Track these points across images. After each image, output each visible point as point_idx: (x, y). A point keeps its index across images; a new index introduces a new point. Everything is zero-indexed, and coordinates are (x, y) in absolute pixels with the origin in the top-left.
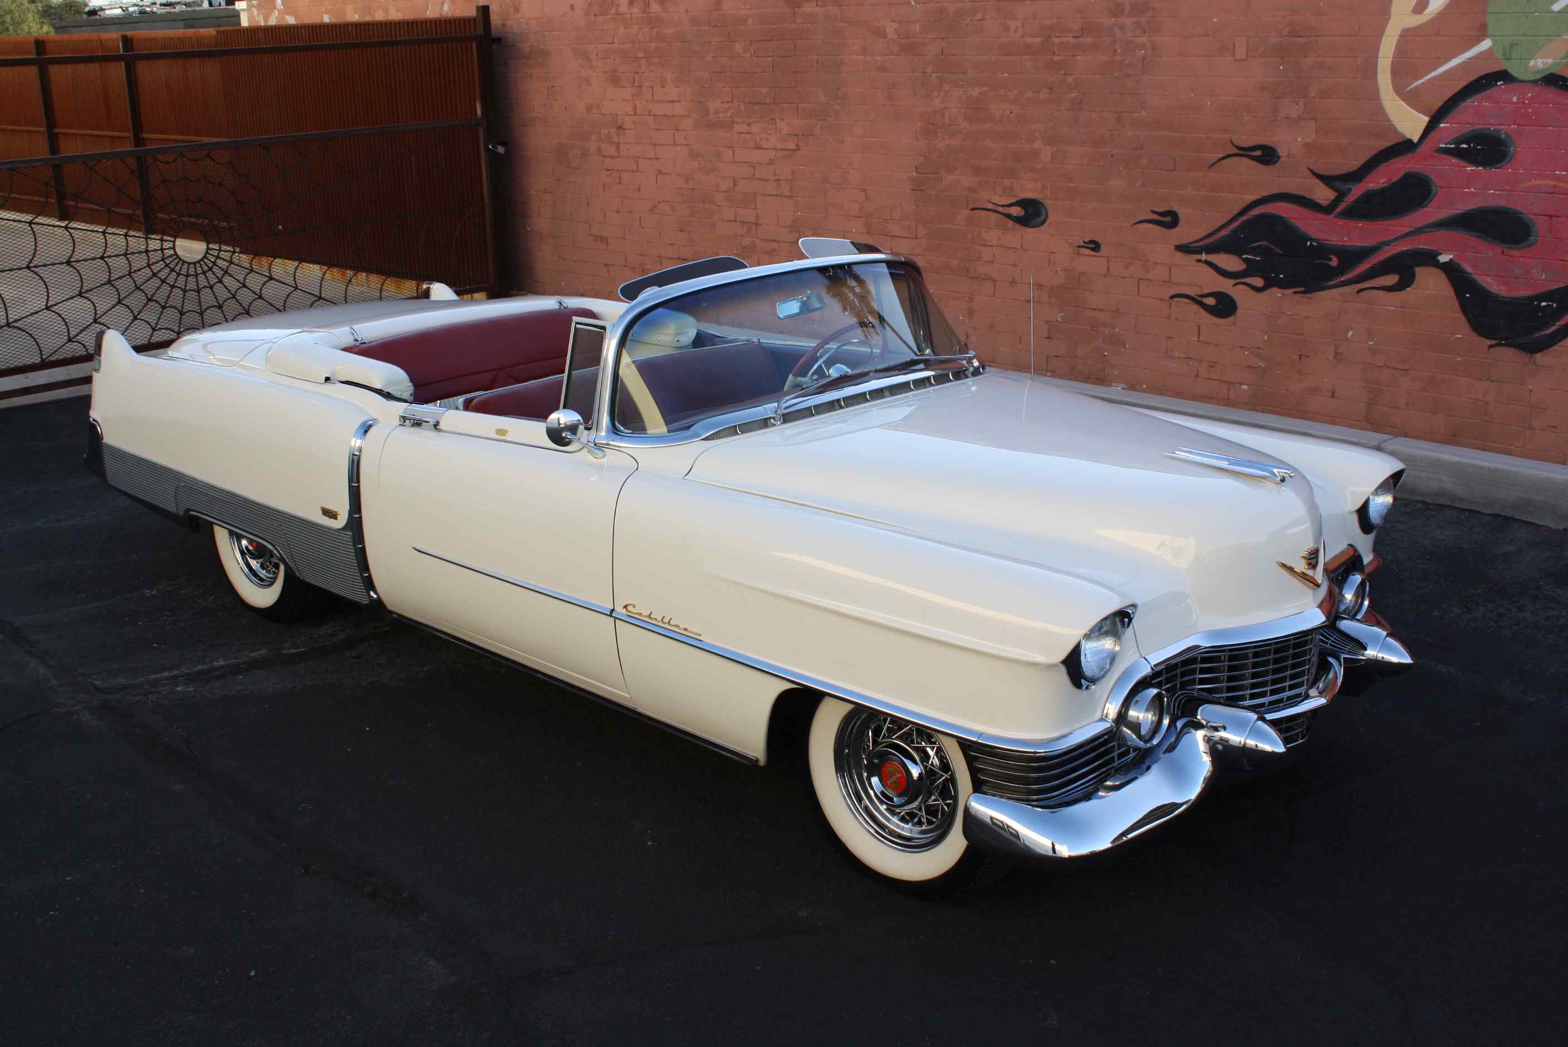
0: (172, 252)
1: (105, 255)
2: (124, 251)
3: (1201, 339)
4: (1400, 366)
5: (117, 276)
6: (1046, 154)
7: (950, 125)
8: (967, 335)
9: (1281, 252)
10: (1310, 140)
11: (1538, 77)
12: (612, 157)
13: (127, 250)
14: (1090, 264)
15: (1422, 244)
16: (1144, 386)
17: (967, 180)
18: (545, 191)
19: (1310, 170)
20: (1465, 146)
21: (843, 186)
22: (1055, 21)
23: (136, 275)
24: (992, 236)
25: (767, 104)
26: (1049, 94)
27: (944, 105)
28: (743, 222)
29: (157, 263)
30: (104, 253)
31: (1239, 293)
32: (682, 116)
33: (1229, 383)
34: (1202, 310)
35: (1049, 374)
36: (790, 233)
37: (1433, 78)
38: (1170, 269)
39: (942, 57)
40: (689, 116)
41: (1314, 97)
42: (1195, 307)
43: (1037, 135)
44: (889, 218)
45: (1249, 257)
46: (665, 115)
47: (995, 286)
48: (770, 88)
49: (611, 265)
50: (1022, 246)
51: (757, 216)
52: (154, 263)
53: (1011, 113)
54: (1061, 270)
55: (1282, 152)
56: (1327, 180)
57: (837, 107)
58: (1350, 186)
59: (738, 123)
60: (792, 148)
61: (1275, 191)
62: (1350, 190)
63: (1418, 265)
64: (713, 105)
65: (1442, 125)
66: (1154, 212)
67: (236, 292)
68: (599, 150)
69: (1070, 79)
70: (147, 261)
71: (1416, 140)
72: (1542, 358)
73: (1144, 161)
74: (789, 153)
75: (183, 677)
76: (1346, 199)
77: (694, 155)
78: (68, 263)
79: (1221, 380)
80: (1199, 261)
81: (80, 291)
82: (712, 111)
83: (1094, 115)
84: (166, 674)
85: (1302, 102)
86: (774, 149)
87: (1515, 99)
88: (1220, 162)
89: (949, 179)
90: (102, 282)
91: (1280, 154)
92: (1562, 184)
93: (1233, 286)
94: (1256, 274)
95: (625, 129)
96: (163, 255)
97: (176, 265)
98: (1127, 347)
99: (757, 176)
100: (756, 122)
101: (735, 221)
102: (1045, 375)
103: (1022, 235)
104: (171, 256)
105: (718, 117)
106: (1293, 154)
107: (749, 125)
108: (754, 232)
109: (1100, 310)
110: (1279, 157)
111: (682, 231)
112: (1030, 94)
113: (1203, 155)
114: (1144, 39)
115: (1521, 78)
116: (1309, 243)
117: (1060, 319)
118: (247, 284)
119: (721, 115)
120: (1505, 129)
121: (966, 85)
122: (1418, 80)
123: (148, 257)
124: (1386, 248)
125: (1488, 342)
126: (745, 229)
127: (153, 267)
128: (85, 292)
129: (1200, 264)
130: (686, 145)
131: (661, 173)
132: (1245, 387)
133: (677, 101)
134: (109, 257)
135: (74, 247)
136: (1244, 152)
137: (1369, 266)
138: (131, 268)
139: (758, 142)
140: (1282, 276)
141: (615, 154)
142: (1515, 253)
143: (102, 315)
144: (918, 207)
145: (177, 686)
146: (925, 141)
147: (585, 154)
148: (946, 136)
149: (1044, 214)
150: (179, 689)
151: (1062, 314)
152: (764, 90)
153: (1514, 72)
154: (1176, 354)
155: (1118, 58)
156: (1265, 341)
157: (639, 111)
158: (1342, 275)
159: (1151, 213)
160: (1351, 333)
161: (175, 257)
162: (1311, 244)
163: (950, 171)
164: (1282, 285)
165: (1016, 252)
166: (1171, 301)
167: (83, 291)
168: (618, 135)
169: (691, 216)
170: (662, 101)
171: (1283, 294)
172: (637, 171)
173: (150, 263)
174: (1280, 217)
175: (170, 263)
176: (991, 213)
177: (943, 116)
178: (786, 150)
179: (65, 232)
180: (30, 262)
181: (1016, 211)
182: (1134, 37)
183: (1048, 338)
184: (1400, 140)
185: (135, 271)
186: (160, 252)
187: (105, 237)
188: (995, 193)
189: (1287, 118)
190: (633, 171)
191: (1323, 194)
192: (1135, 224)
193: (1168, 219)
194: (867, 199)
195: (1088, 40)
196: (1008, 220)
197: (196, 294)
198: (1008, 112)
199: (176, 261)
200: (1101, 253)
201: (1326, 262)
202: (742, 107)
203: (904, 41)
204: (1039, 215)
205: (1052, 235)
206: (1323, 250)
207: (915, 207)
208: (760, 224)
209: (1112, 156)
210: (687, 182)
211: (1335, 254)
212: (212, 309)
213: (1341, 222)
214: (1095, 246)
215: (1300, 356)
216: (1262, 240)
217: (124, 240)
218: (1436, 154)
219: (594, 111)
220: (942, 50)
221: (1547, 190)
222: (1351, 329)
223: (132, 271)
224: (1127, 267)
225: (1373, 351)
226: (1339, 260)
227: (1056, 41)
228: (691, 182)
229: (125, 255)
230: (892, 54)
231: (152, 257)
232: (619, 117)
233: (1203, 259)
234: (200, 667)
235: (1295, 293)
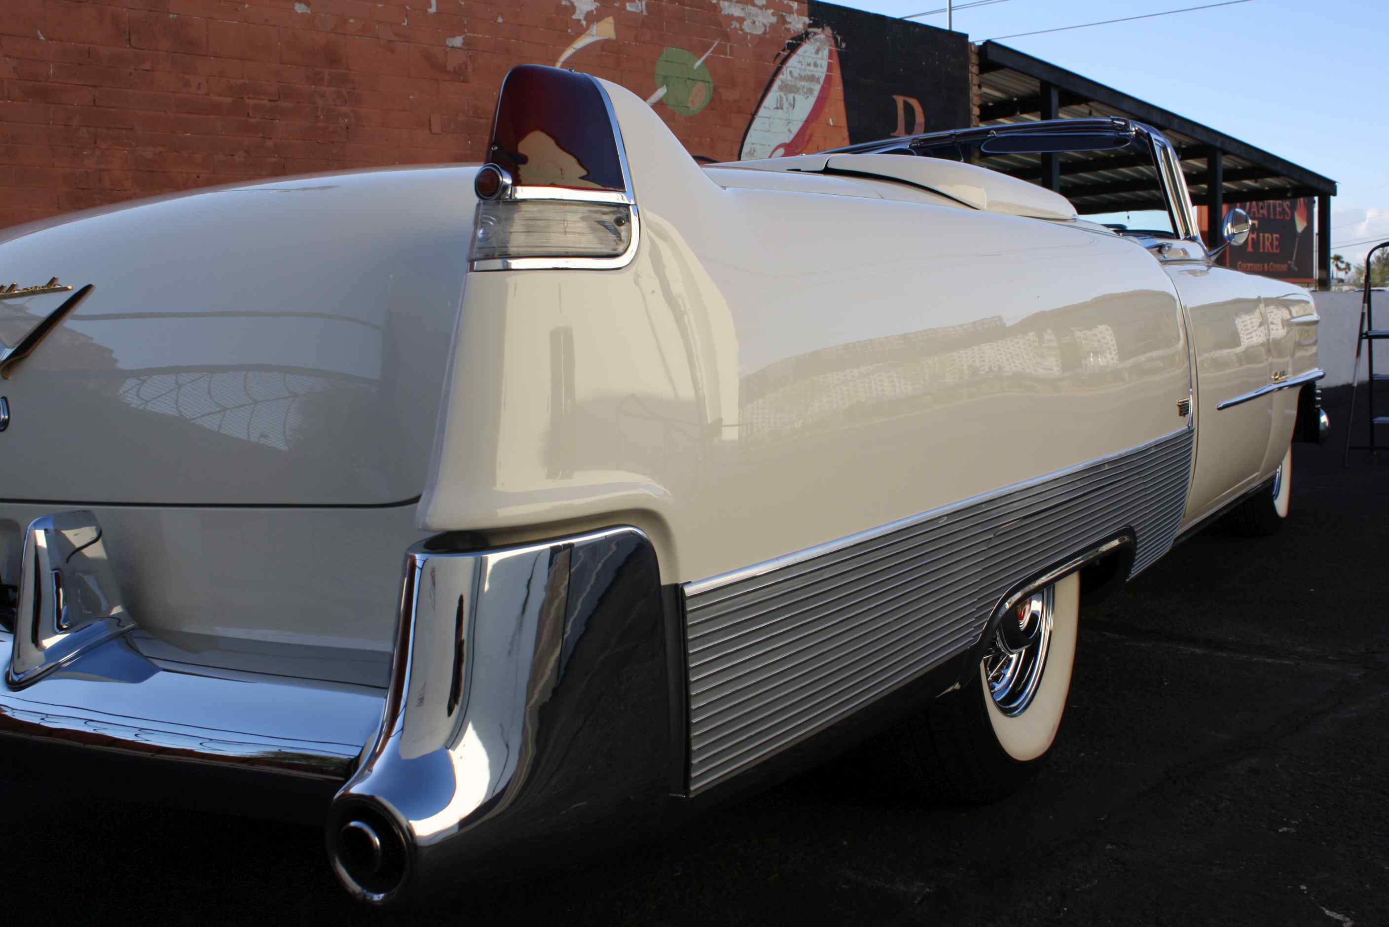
22: (247, 82)
27: (103, 166)
39: (94, 108)
53: (198, 177)
69: (269, 143)
114: (345, 109)
121: (134, 144)
155: (320, 124)
177: (100, 180)
182: (336, 105)
195: (287, 104)
198: (195, 176)
203: (30, 84)
220: (94, 100)
227: (251, 102)
230: (9, 98)
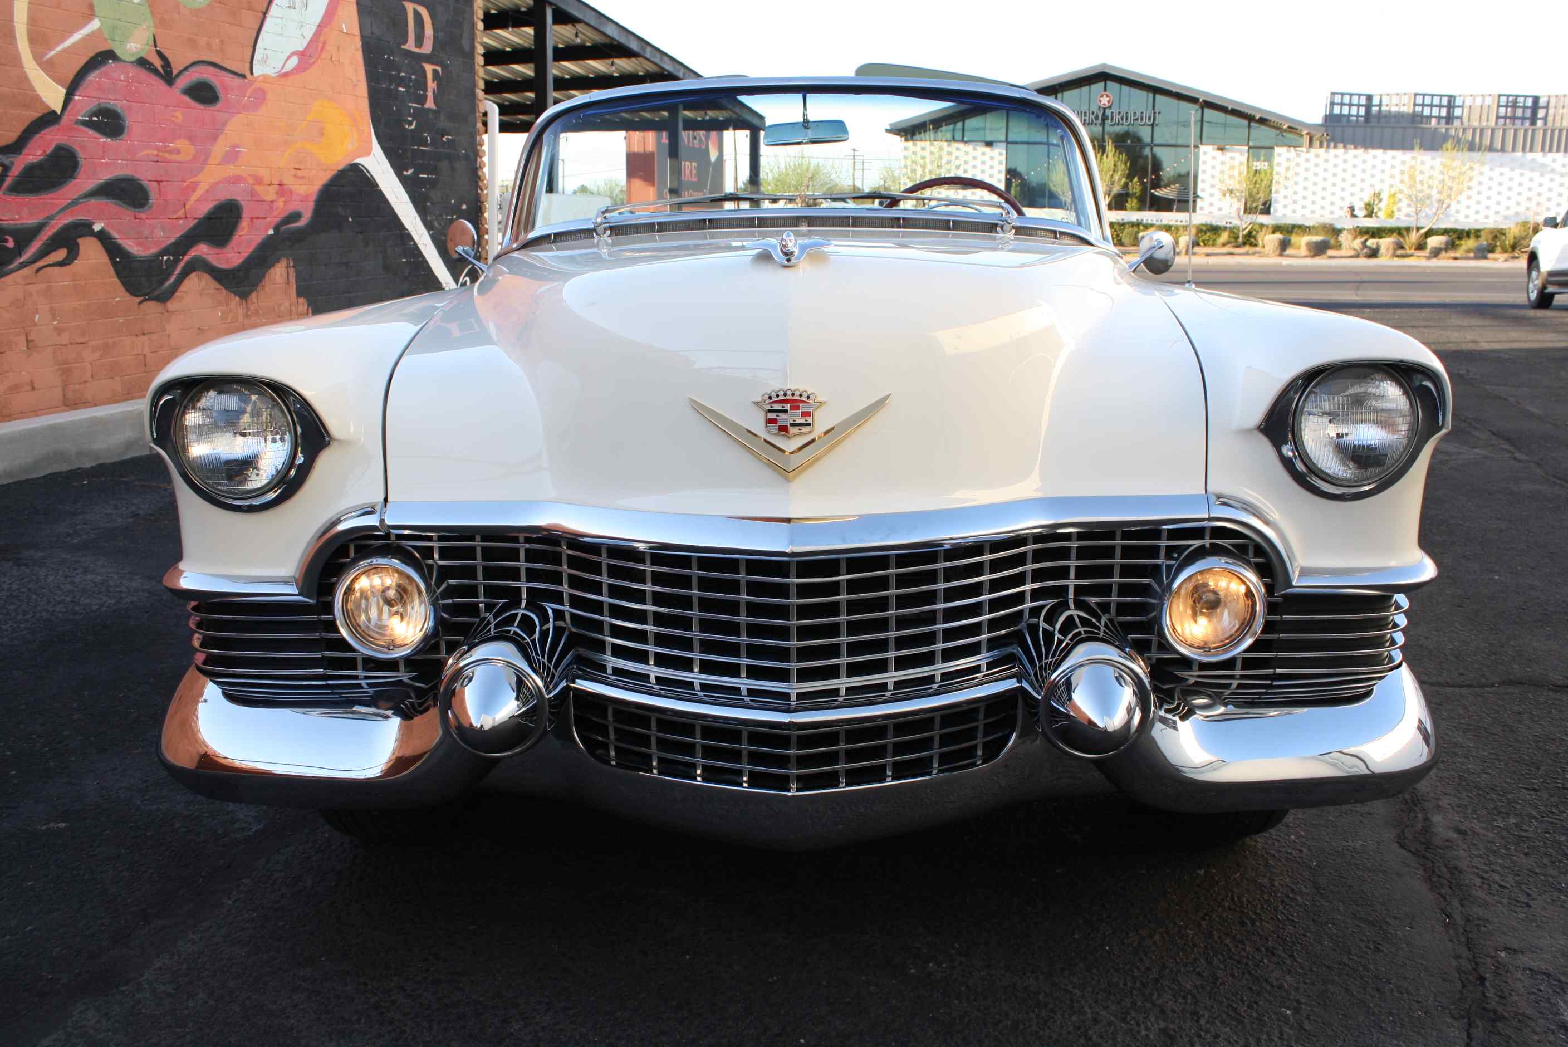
4: (79, 341)
11: (134, 59)
15: (78, 216)
20: (95, 119)
37: (64, 50)
58: (12, 160)
62: (13, 163)
63: (81, 236)
65: (76, 98)
71: (59, 112)
72: (172, 305)
76: (11, 174)
87: (122, 77)
92: (161, 154)
115: (123, 58)
120: (118, 105)
122: (51, 50)
124: (53, 222)
125: (139, 299)
137: (42, 243)
142: (143, 216)
153: (118, 52)
158: (20, 255)
160: (37, 316)
184: (46, 111)
201: (4, 244)
211: (11, 236)
213: (11, 198)
218: (76, 126)
221: (156, 159)
222: (37, 311)
225: (59, 331)
226: (15, 241)
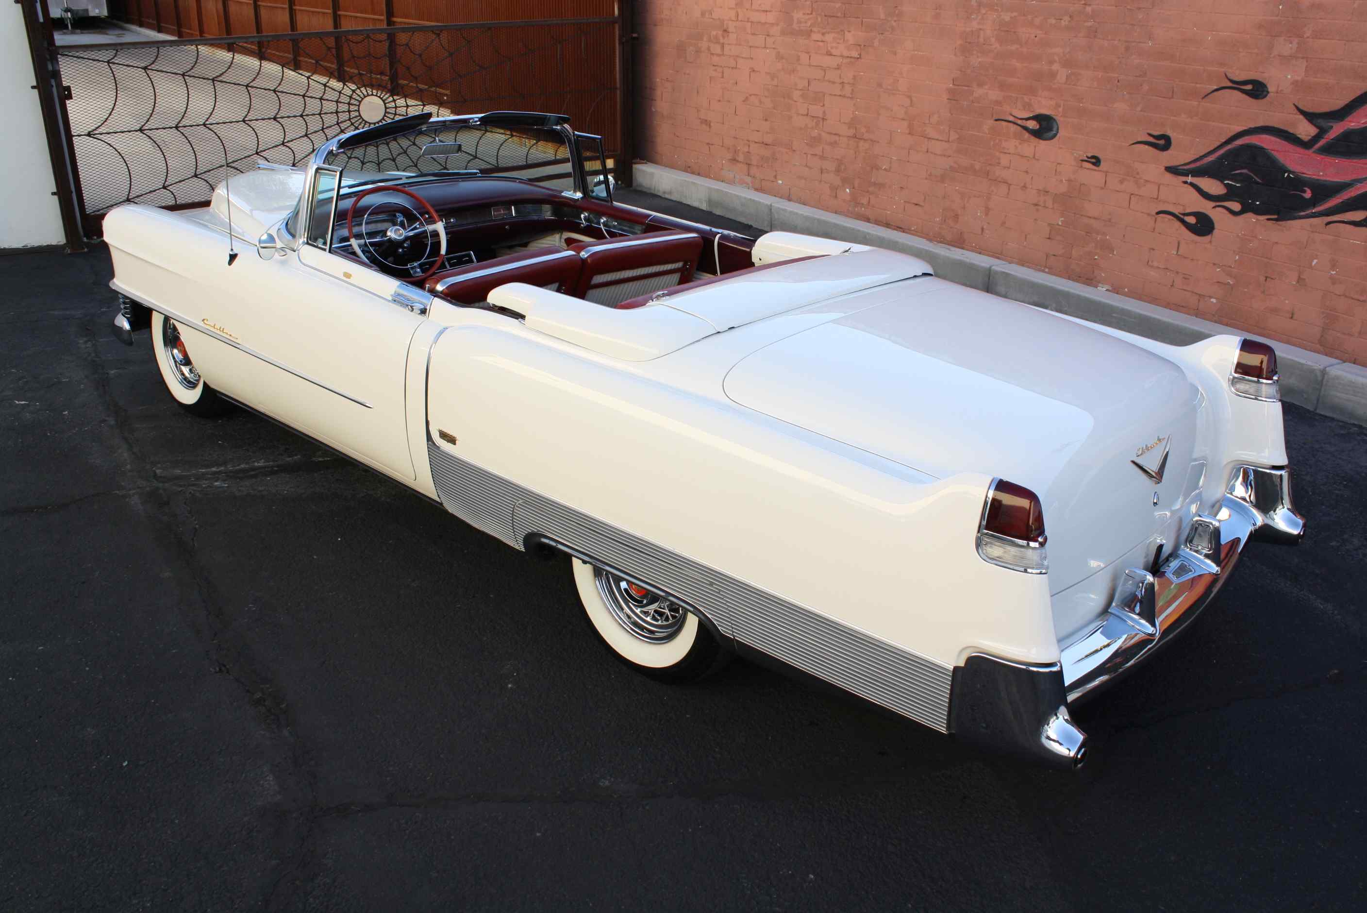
0: (357, 114)
1: (304, 114)
2: (319, 112)
3: (1179, 253)
4: (1356, 297)
5: (312, 131)
6: (1062, 74)
7: (984, 44)
8: (983, 229)
9: (1260, 181)
10: (1299, 78)
12: (718, 55)
13: (321, 111)
14: (1091, 176)
16: (1126, 290)
17: (994, 95)
18: (667, 80)
19: (1294, 104)
21: (894, 92)
23: (328, 131)
24: (1011, 145)
25: (837, 17)
26: (1070, 21)
27: (981, 27)
28: (813, 117)
29: (345, 121)
30: (303, 112)
31: (1218, 215)
32: (773, 24)
33: (1200, 295)
34: (1183, 228)
35: (1047, 270)
36: (849, 128)
38: (1159, 188)
40: (777, 25)
41: (1308, 37)
42: (1177, 224)
43: (1056, 58)
44: (927, 122)
45: (1230, 183)
46: (759, 22)
47: (1009, 190)
48: (842, 3)
49: (712, 145)
50: (1034, 157)
51: (824, 112)
52: (342, 122)
53: (1036, 37)
54: (1066, 180)
55: (1271, 88)
56: (1311, 117)
57: (894, 24)
58: (1331, 124)
59: (815, 32)
60: (856, 56)
61: (1260, 123)
62: (1331, 128)
64: (797, 15)
66: (1150, 135)
67: (407, 148)
68: (709, 49)
69: (1089, 9)
70: (336, 120)
73: (1146, 87)
74: (853, 60)
75: (225, 473)
76: (1326, 136)
77: (779, 57)
78: (275, 119)
79: (1193, 292)
80: (1185, 182)
81: (283, 141)
82: (795, 21)
83: (1106, 43)
84: (214, 469)
85: (1296, 41)
86: (842, 56)
88: (1215, 93)
89: (979, 92)
90: (301, 135)
91: (1269, 90)
93: (1213, 208)
94: (1237, 199)
95: (729, 32)
96: (350, 116)
97: (360, 125)
98: (1115, 253)
99: (826, 78)
100: (828, 33)
101: (807, 115)
102: (1043, 271)
103: (1035, 147)
104: (356, 117)
105: (799, 27)
106: (1282, 90)
107: (823, 34)
108: (821, 125)
109: (1095, 218)
110: (1268, 92)
111: (766, 120)
112: (1053, 21)
113: (1198, 86)
116: (1286, 175)
117: (1060, 223)
118: (417, 143)
119: (803, 25)
121: (1000, 10)
123: (338, 117)
124: (1359, 185)
126: (814, 124)
127: (341, 125)
128: (287, 142)
129: (1186, 185)
130: (774, 48)
131: (754, 71)
132: (1214, 300)
133: (770, 11)
134: (307, 115)
135: (280, 107)
136: (1237, 85)
137: (1341, 201)
138: (323, 125)
139: (829, 48)
140: (1258, 203)
141: (721, 53)
143: (299, 161)
144: (952, 114)
145: (216, 481)
146: (961, 57)
147: (698, 51)
148: (979, 55)
149: (1055, 129)
150: (216, 484)
151: (1062, 219)
152: (838, 5)
154: (1155, 264)
156: (1235, 261)
157: (739, 19)
158: (1314, 206)
159: (1147, 135)
160: (1315, 261)
161: (359, 118)
162: (1288, 176)
163: (980, 85)
164: (1258, 211)
165: (1028, 160)
166: (1157, 216)
167: (285, 141)
168: (724, 37)
169: (774, 108)
170: (758, 11)
171: (1257, 220)
172: (736, 68)
173: (339, 121)
174: (1263, 148)
175: (355, 123)
176: (1011, 125)
177: (978, 37)
178: (851, 57)
179: (274, 94)
180: (246, 117)
181: (1032, 125)
183: (1049, 238)
185: (327, 127)
186: (347, 113)
187: (305, 100)
188: (1016, 107)
189: (1279, 56)
190: (732, 68)
191: (1305, 130)
192: (1133, 144)
193: (1162, 142)
194: (911, 105)
196: (1025, 132)
197: (375, 148)
198: (1033, 36)
199: (360, 121)
200: (1100, 168)
201: (1302, 194)
202: (819, 19)
204: (1051, 129)
205: (1061, 148)
206: (1299, 183)
207: (949, 115)
208: (826, 119)
209: (1118, 81)
210: (773, 79)
211: (1309, 188)
212: (388, 161)
213: (1319, 157)
214: (1096, 161)
215: (1266, 277)
216: (1242, 168)
217: (319, 102)
219: (707, 14)
222: (1316, 257)
223: (325, 127)
224: (1121, 182)
225: (1334, 281)
226: (1313, 193)
228: (776, 80)
229: (320, 114)
231: (341, 117)
232: (725, 23)
233: (1189, 181)
234: (242, 466)
235: (1268, 219)
